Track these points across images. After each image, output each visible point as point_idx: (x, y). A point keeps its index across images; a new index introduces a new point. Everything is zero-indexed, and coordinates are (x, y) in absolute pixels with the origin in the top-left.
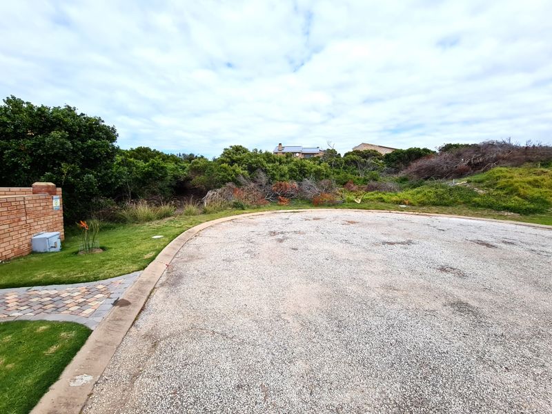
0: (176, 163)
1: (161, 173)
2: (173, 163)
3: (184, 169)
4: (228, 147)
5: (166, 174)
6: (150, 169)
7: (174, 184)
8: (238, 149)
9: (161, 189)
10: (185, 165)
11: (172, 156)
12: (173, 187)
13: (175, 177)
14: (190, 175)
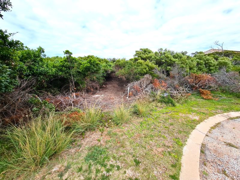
0: (106, 63)
1: (96, 67)
2: (105, 63)
3: (110, 66)
4: (138, 50)
5: (100, 68)
6: (89, 65)
7: (105, 75)
8: (145, 51)
9: (97, 78)
10: (111, 64)
11: (105, 59)
12: (104, 77)
13: (106, 71)
14: (114, 69)
